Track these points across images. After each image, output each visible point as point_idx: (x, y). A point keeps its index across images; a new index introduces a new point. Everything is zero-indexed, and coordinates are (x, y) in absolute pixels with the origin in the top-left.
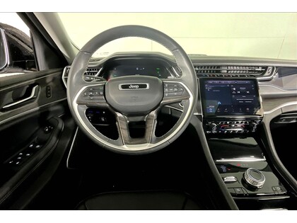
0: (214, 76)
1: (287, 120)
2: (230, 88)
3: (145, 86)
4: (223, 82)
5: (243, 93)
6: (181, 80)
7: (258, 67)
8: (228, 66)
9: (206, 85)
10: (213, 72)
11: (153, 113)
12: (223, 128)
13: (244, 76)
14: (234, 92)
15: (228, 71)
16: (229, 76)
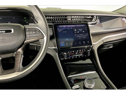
0: (63, 22)
1: (108, 47)
2: (73, 30)
3: (11, 31)
4: (68, 26)
5: (81, 33)
6: (37, 26)
7: (89, 16)
8: (71, 16)
9: (58, 29)
10: (63, 20)
11: (20, 50)
12: (71, 55)
13: (81, 22)
14: (75, 32)
15: (72, 19)
16: (72, 22)
